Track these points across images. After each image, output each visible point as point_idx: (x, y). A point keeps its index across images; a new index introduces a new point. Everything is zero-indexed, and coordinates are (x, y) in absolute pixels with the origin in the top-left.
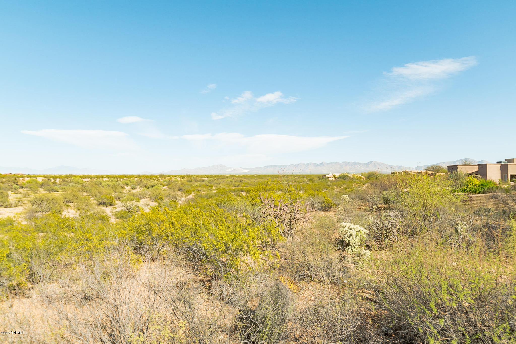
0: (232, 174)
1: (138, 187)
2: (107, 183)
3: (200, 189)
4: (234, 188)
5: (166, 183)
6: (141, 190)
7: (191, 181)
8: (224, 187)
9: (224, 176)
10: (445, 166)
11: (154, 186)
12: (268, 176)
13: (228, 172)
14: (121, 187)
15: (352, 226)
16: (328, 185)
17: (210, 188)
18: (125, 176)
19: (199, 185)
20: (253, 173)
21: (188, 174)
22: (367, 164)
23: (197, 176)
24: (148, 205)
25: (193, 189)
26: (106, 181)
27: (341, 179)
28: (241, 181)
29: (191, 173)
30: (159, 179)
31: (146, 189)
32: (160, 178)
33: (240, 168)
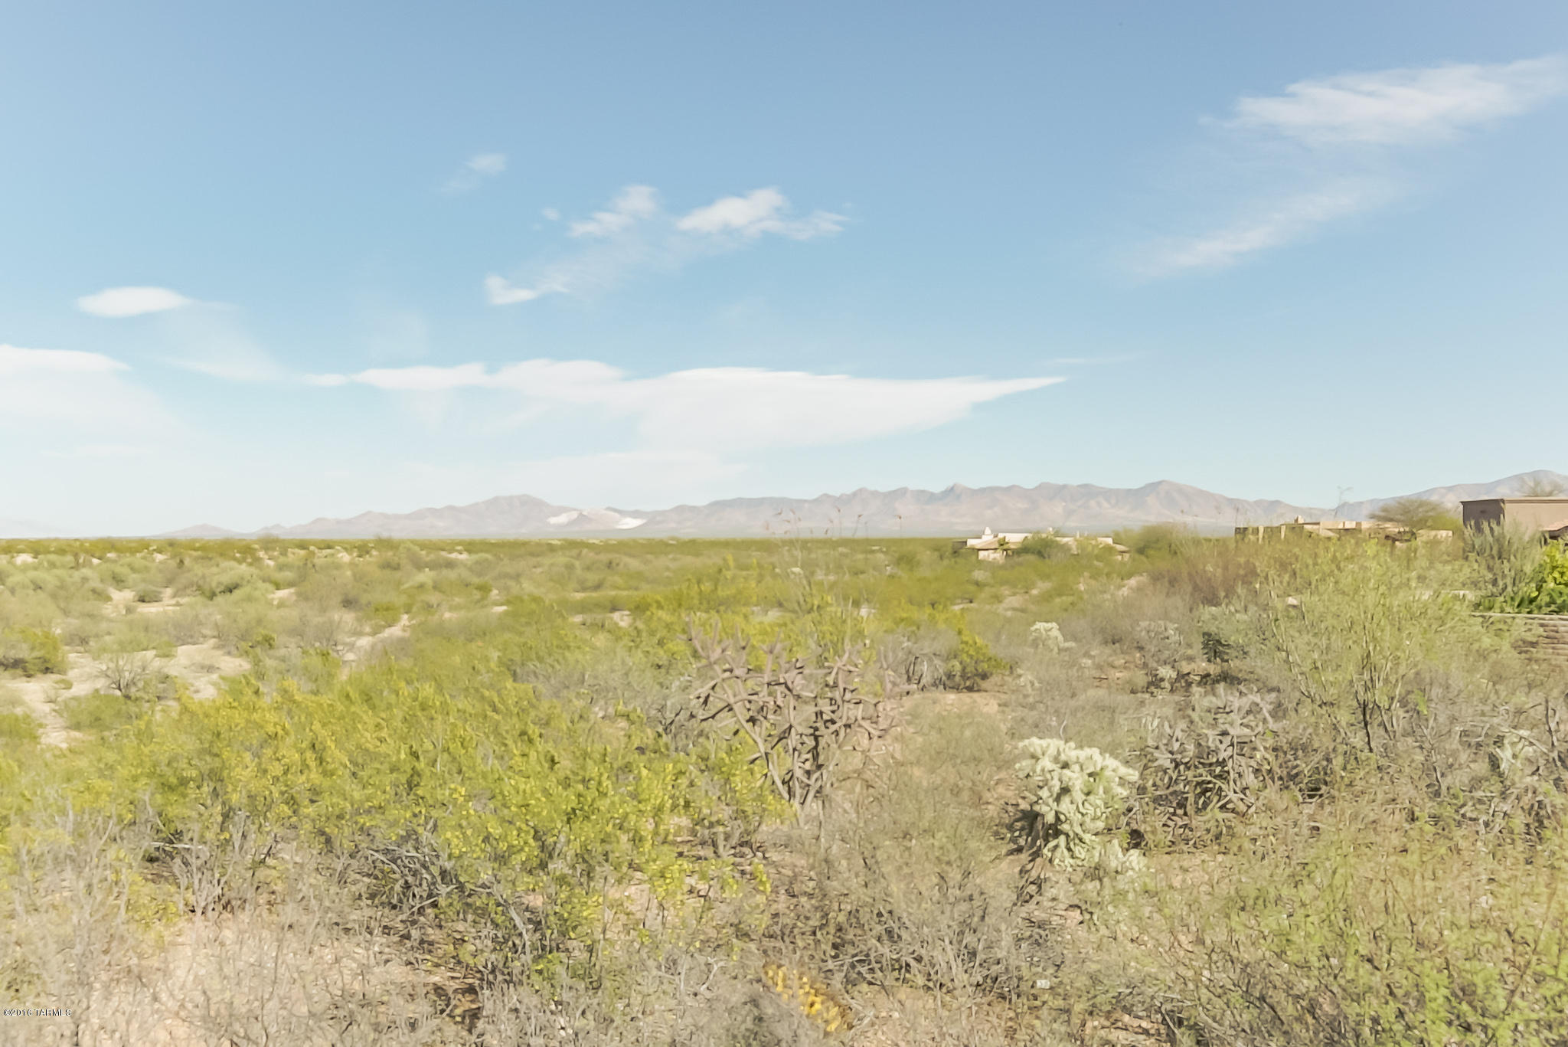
0: (576, 534)
1: (169, 591)
2: (32, 574)
3: (434, 598)
4: (579, 596)
5: (289, 575)
6: (178, 604)
7: (397, 568)
8: (538, 592)
9: (538, 544)
10: (1452, 504)
11: (236, 586)
12: (726, 544)
13: (557, 525)
14: (94, 591)
15: (1071, 752)
16: (977, 584)
17: (477, 595)
18: (111, 545)
19: (430, 583)
20: (663, 531)
21: (385, 535)
22: (1136, 496)
23: (423, 545)
24: (210, 669)
25: (404, 599)
26: (25, 568)
27: (1031, 558)
28: (610, 565)
29: (397, 533)
30: (258, 560)
31: (200, 599)
32: (261, 554)
33: (609, 509)
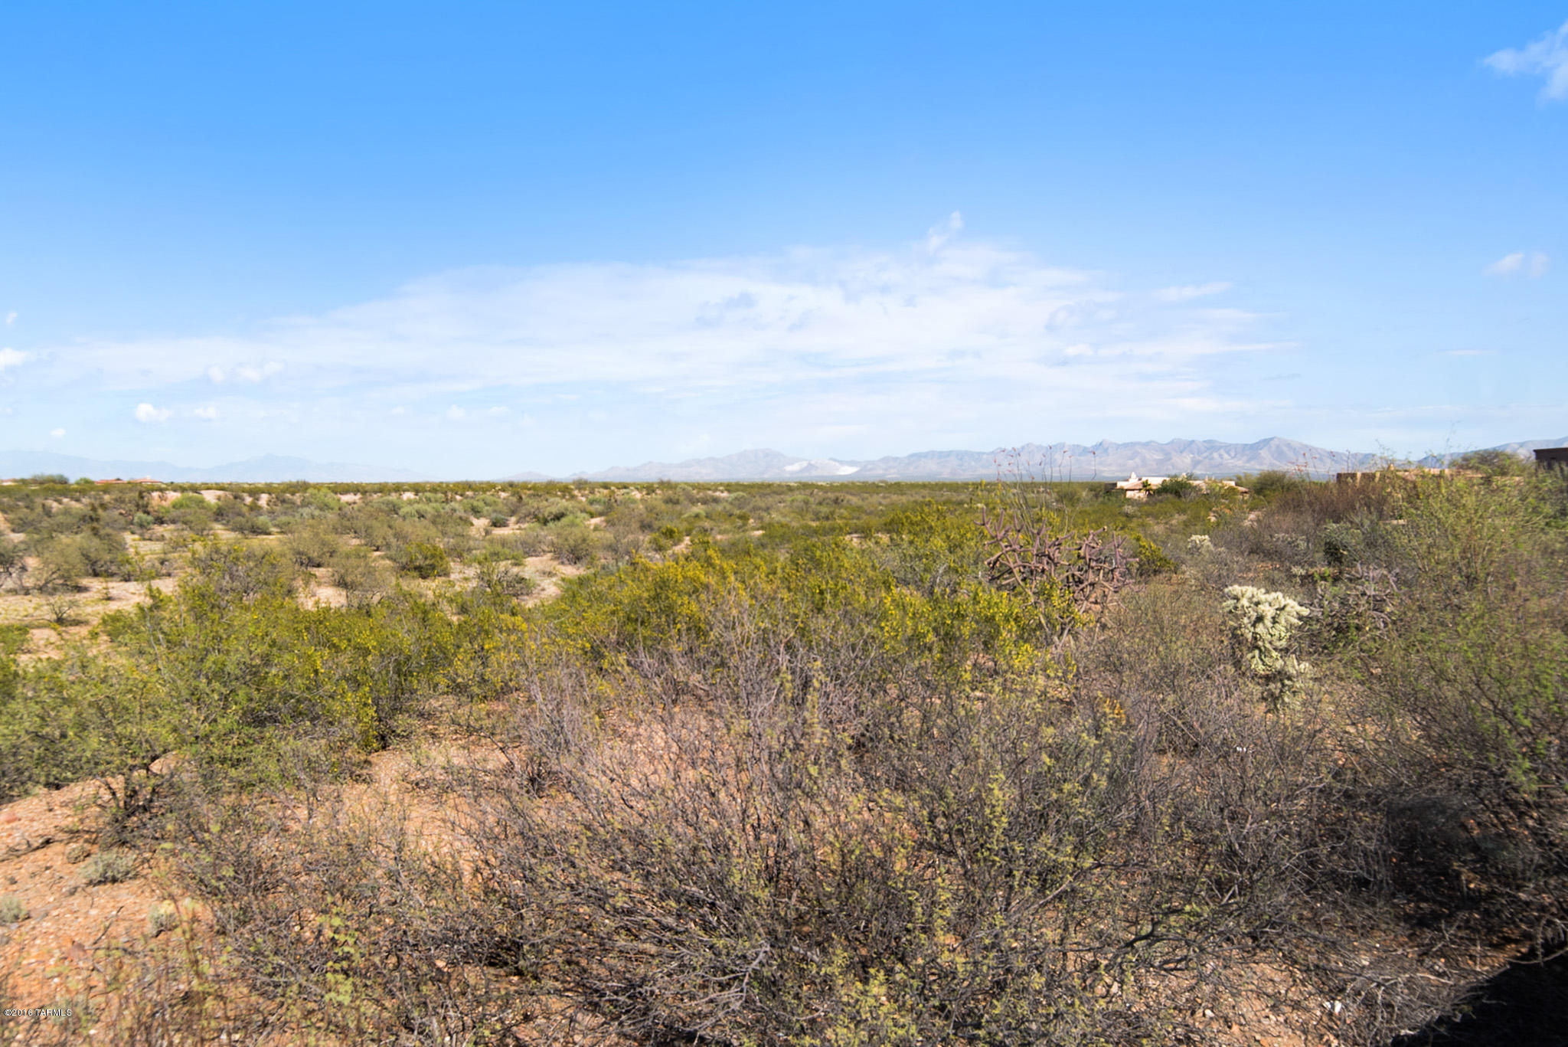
0: (807, 477)
1: (513, 519)
2: (416, 506)
3: (707, 524)
4: (814, 524)
5: (599, 507)
6: (520, 529)
7: (677, 502)
8: (784, 520)
9: (779, 486)
11: (562, 515)
12: (924, 486)
13: (791, 471)
14: (461, 518)
15: (1260, 594)
16: (1127, 515)
17: (739, 523)
18: (469, 486)
19: (703, 514)
20: (875, 475)
21: (665, 479)
22: (1253, 450)
23: (694, 486)
24: (550, 574)
25: (684, 526)
26: (410, 503)
27: (1169, 496)
28: (836, 501)
29: (675, 476)
30: (573, 497)
31: (536, 525)
32: (576, 492)
33: (831, 459)
